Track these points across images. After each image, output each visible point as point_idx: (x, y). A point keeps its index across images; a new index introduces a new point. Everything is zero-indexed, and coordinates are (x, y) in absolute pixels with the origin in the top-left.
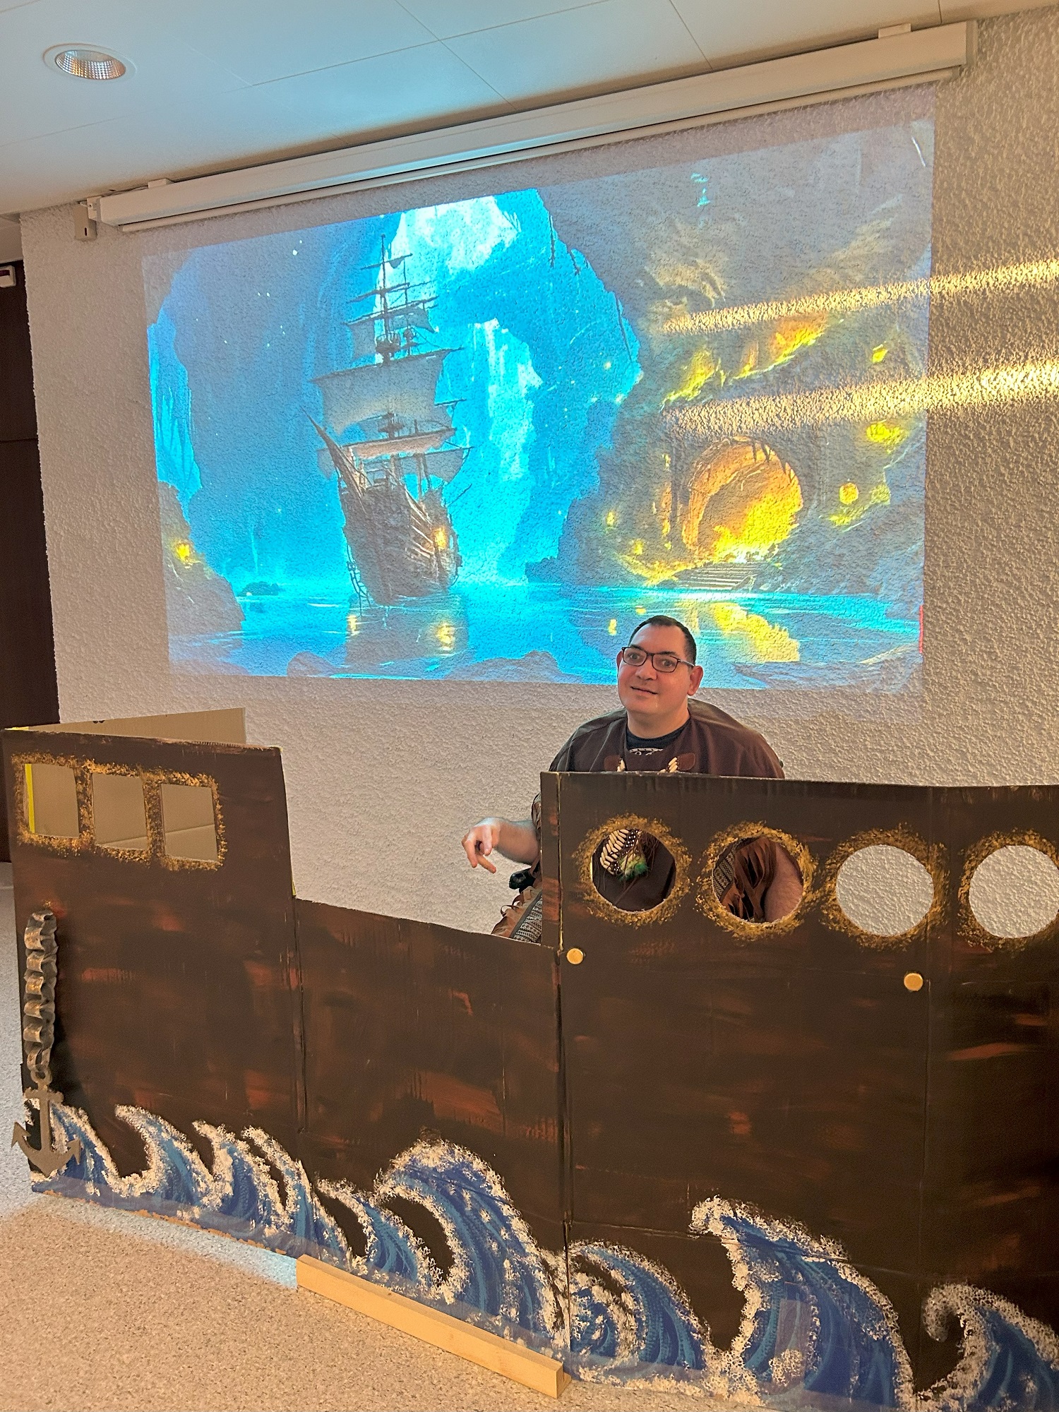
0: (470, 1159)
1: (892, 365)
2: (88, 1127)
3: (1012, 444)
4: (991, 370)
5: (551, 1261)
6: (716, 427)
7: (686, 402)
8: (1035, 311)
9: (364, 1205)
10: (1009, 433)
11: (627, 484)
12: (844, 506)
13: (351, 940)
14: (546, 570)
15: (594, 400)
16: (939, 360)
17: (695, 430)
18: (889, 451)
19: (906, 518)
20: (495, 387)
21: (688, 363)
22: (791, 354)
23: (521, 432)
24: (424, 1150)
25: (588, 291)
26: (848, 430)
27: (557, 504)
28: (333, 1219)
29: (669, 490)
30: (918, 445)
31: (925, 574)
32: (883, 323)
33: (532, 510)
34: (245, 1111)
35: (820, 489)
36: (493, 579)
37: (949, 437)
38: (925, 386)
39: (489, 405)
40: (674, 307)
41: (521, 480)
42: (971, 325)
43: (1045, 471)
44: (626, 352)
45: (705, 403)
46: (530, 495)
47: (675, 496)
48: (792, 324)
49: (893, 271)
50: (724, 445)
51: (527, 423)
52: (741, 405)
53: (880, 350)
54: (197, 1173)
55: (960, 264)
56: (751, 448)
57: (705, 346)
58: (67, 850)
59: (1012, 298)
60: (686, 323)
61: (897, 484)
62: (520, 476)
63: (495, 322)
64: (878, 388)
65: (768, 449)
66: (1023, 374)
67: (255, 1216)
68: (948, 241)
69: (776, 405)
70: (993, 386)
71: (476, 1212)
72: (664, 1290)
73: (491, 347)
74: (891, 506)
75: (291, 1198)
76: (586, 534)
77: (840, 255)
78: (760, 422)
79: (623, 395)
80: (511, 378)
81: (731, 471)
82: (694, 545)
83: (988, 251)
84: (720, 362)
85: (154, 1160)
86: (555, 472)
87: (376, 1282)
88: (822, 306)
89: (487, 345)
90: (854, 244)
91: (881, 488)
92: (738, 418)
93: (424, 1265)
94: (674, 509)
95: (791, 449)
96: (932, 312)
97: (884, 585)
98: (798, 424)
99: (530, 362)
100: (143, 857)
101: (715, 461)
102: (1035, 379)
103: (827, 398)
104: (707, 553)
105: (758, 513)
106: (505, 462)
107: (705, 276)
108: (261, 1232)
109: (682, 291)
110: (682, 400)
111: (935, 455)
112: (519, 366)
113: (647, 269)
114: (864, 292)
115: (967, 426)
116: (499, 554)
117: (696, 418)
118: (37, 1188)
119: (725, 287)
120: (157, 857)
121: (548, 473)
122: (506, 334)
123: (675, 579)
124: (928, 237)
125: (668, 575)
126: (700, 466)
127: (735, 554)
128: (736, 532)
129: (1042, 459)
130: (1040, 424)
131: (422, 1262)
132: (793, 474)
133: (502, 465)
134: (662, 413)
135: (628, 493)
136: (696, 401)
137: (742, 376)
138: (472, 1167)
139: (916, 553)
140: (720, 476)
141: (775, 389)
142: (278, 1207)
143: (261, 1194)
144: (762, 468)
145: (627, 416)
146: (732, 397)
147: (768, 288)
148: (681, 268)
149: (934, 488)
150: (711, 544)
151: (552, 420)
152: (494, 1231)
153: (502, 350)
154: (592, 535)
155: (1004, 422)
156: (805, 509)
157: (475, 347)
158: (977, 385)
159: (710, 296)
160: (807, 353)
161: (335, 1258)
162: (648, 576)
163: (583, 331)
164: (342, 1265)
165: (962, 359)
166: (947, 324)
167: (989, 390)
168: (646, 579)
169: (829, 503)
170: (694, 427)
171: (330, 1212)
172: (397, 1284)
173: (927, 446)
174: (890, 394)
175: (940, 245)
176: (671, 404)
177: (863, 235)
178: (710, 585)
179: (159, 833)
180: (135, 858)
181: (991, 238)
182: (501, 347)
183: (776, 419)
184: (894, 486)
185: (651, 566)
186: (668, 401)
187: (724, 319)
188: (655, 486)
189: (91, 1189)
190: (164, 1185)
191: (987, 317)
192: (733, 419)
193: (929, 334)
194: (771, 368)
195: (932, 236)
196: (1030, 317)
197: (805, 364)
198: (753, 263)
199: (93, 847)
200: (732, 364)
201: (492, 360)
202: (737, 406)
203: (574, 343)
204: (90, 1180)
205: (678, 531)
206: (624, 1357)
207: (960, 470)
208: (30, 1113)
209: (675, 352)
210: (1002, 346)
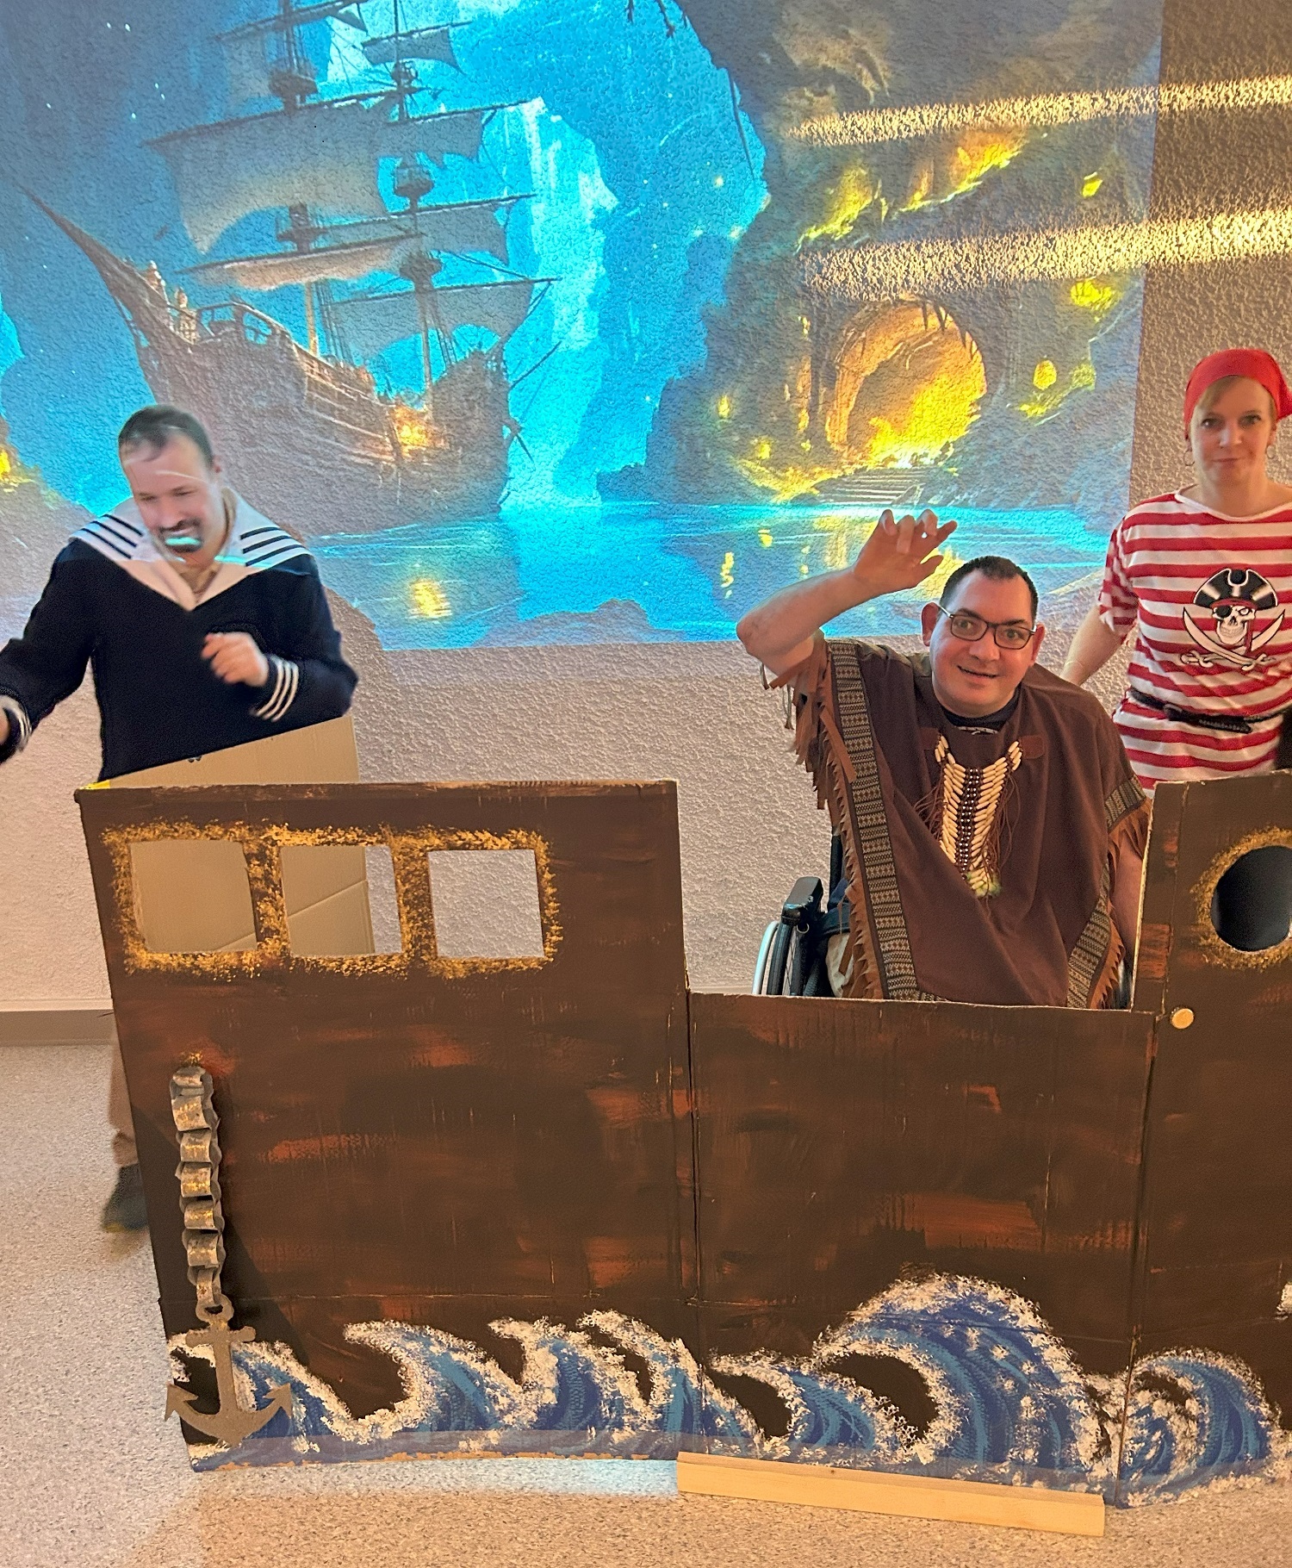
0: (983, 1289)
1: (1106, 201)
2: (293, 1364)
3: (1243, 312)
4: (1224, 215)
5: (1101, 1384)
6: (875, 281)
7: (833, 241)
8: (1279, 139)
9: (790, 1374)
10: (1240, 297)
11: (748, 358)
12: (1039, 391)
13: (791, 1038)
14: (628, 483)
15: (698, 233)
16: (1164, 198)
17: (845, 282)
18: (1097, 319)
19: (1113, 408)
20: (542, 206)
21: (835, 185)
22: (977, 180)
23: (586, 276)
24: (906, 1291)
25: (686, 65)
26: (1050, 291)
27: (644, 385)
28: (733, 1401)
29: (807, 367)
30: (1133, 310)
31: (1132, 479)
32: (1098, 143)
33: (606, 395)
34: (587, 1293)
35: (1008, 368)
36: (547, 498)
37: (1170, 301)
38: (1145, 231)
39: (534, 235)
40: (815, 99)
41: (586, 349)
42: (1204, 153)
43: (1277, 347)
44: (746, 164)
45: (859, 245)
46: (601, 372)
47: (815, 376)
48: (980, 135)
49: (1113, 70)
50: (884, 306)
51: (595, 264)
52: (908, 250)
53: (1093, 180)
54: (494, 1388)
55: (1195, 68)
56: (920, 310)
57: (860, 161)
58: (232, 971)
59: (1253, 120)
60: (832, 127)
61: (1105, 362)
62: (585, 344)
63: (538, 104)
64: (1087, 233)
65: (943, 313)
66: (1260, 222)
67: (598, 1422)
68: (1183, 35)
69: (956, 252)
70: (1225, 236)
71: (985, 1351)
72: (1237, 1383)
73: (534, 141)
74: (1095, 391)
75: (661, 1388)
76: (688, 429)
77: (1045, 40)
78: (934, 274)
79: (740, 228)
80: (567, 193)
81: (893, 342)
82: (842, 444)
83: (1229, 54)
84: (880, 186)
85: (415, 1385)
86: (639, 338)
87: (805, 1461)
88: (1020, 113)
89: (528, 140)
90: (1065, 26)
91: (1085, 368)
92: (904, 268)
93: (887, 1427)
94: (815, 395)
95: (974, 313)
96: (1159, 131)
97: (1083, 494)
98: (984, 278)
99: (598, 171)
100: (392, 964)
101: (872, 327)
102: (1274, 229)
103: (1022, 244)
104: (860, 455)
105: (928, 401)
106: (562, 323)
107: (862, 56)
108: (608, 1439)
109: (827, 76)
110: (826, 238)
111: (1153, 325)
112: (581, 174)
113: (777, 37)
114: (1076, 98)
115: (1193, 288)
116: (555, 460)
117: (846, 266)
118: (202, 1467)
119: (889, 75)
120: (424, 961)
121: (629, 339)
122: (558, 123)
123: (816, 492)
124: (1159, 25)
125: (805, 487)
126: (850, 334)
127: (897, 456)
128: (899, 426)
129: (1275, 332)
130: (1276, 287)
131: (883, 1423)
132: (975, 348)
133: (556, 328)
134: (798, 255)
135: (749, 371)
136: (845, 242)
137: (911, 207)
138: (985, 1300)
139: (1123, 453)
140: (878, 349)
141: (955, 228)
142: (638, 1403)
143: (607, 1394)
144: (936, 338)
145: (746, 259)
146: (896, 239)
147: (949, 80)
148: (827, 42)
149: (1149, 367)
150: (865, 443)
151: (635, 261)
152: (1012, 1369)
153: (551, 148)
154: (696, 431)
155: (1235, 283)
156: (990, 394)
157: (508, 142)
158: (1207, 235)
159: (867, 87)
160: (999, 179)
161: (733, 1447)
162: (777, 488)
163: (679, 127)
164: (746, 1453)
165: (1191, 197)
166: (1177, 149)
167: (1221, 240)
168: (774, 493)
169: (1020, 387)
170: (842, 278)
171: (728, 1393)
172: (841, 1457)
173: (1144, 312)
174: (1102, 241)
175: (1172, 39)
176: (810, 244)
177: (1076, 14)
178: (863, 500)
179: (425, 925)
180: (377, 967)
181: (1233, 36)
182: (550, 144)
183: (954, 271)
184: (1100, 366)
185: (782, 475)
186: (807, 239)
187: (887, 122)
188: (788, 361)
189: (302, 1445)
190: (437, 1416)
191: (1224, 143)
192: (897, 269)
193: (1155, 162)
194: (950, 197)
195: (1164, 26)
196: (1272, 146)
197: (995, 194)
198: (929, 42)
199: (288, 960)
200: (898, 190)
201: (536, 163)
202: (904, 250)
203: (666, 145)
204: (299, 1434)
205: (819, 426)
206: (1180, 1467)
207: (1181, 343)
208: (183, 1366)
209: (817, 167)
210: (1238, 184)
